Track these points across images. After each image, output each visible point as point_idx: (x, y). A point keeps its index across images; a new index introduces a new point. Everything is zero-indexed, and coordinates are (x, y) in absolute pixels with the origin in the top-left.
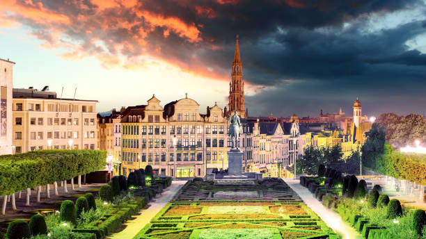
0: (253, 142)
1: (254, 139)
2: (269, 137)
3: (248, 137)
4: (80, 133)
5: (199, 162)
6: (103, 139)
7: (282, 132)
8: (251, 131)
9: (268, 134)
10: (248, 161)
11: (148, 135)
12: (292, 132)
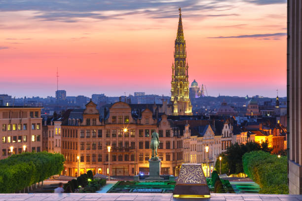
0: (183, 143)
1: (184, 141)
2: (200, 138)
3: (178, 140)
4: (28, 137)
5: (133, 162)
6: (45, 141)
7: (213, 133)
8: (182, 134)
9: (199, 136)
10: (178, 161)
11: (85, 138)
12: (223, 133)
